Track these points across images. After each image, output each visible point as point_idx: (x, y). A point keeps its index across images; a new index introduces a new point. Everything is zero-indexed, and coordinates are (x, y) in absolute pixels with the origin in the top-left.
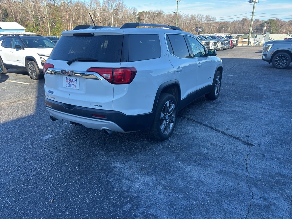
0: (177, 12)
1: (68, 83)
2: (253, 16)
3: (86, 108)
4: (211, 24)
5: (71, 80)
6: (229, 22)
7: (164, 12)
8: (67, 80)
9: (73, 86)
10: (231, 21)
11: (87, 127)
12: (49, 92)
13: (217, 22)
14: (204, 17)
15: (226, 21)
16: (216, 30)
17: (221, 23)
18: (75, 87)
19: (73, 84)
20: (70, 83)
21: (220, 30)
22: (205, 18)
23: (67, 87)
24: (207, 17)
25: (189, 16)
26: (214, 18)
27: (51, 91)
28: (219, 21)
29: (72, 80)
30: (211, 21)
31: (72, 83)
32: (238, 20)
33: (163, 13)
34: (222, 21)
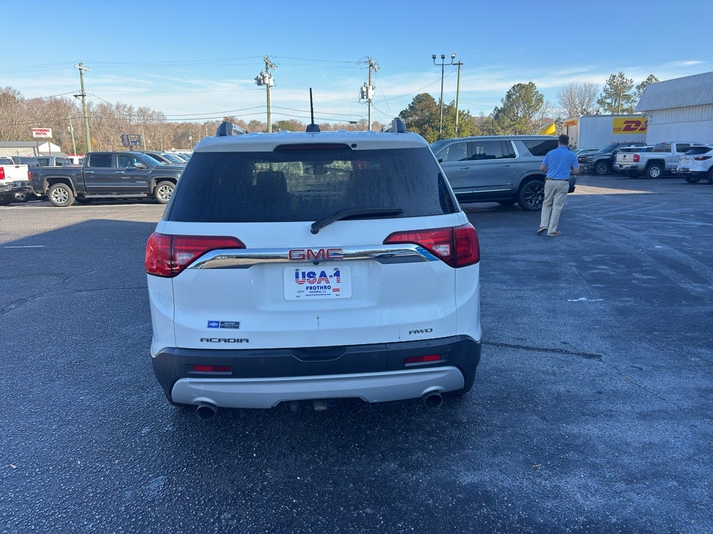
0: (83, 96)
1: (307, 284)
2: (269, 113)
3: (384, 346)
4: (155, 127)
5: (317, 276)
6: (197, 124)
7: (19, 93)
8: (300, 275)
9: (328, 291)
10: (202, 122)
11: (376, 401)
12: (209, 326)
13: (168, 124)
14: (135, 110)
15: (188, 122)
16: (169, 142)
17: (178, 127)
18: (337, 293)
19: (327, 285)
20: (313, 285)
21: (180, 142)
22: (138, 113)
23: (303, 296)
24: (142, 112)
25: (94, 106)
26: (160, 114)
27: (222, 323)
28: (173, 122)
29: (323, 274)
30: (155, 122)
31: (323, 283)
32: (214, 120)
33: (18, 97)
34: (180, 122)
